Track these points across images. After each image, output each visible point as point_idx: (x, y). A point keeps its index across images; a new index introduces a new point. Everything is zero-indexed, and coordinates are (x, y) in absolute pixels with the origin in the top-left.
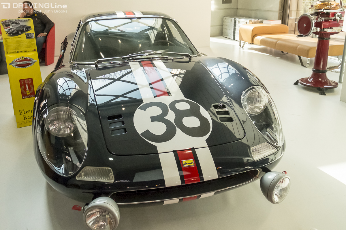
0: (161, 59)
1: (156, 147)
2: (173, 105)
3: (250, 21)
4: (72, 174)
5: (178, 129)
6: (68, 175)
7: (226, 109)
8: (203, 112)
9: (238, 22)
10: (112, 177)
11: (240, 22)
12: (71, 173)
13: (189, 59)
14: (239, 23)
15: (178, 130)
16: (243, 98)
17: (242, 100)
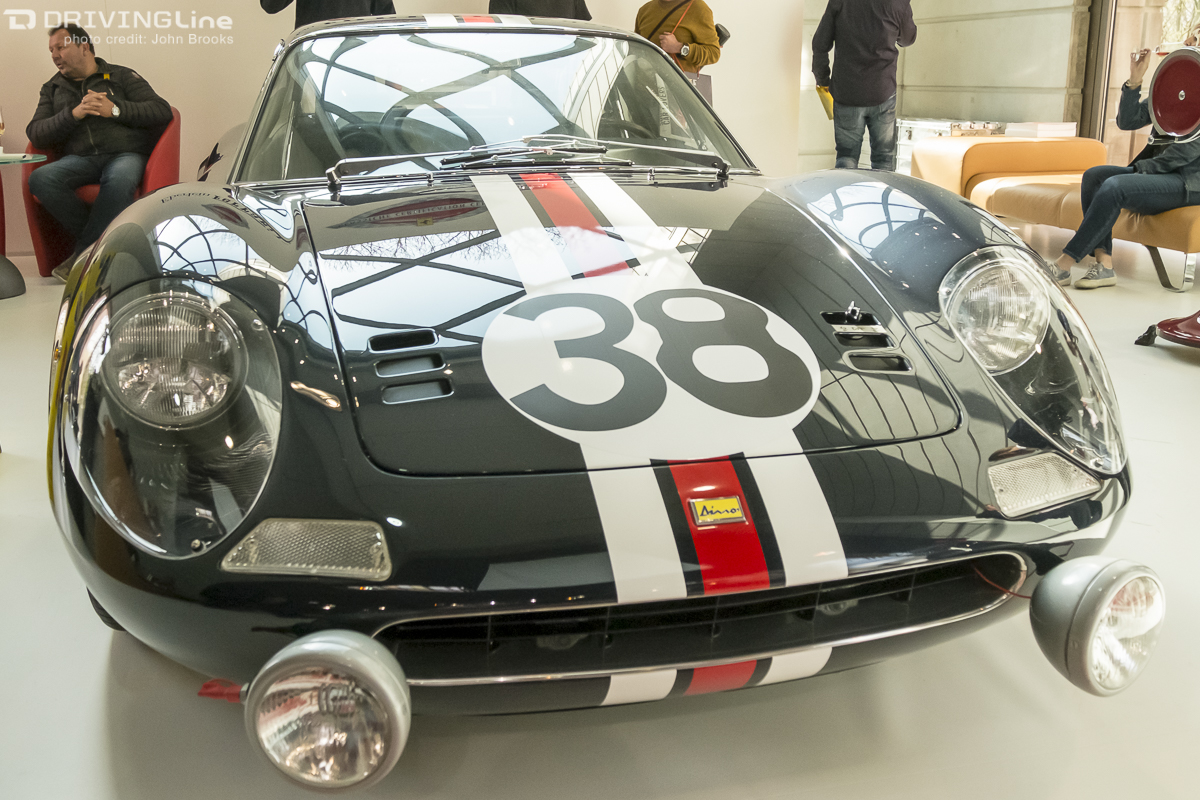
0: (601, 167)
1: (577, 446)
2: (651, 308)
3: (952, 127)
4: (205, 550)
5: (670, 385)
6: (190, 553)
7: (879, 329)
8: (782, 331)
9: (907, 134)
10: (382, 558)
11: (913, 134)
12: (201, 547)
13: (719, 175)
14: (910, 137)
15: (673, 389)
16: (949, 293)
17: (945, 300)
